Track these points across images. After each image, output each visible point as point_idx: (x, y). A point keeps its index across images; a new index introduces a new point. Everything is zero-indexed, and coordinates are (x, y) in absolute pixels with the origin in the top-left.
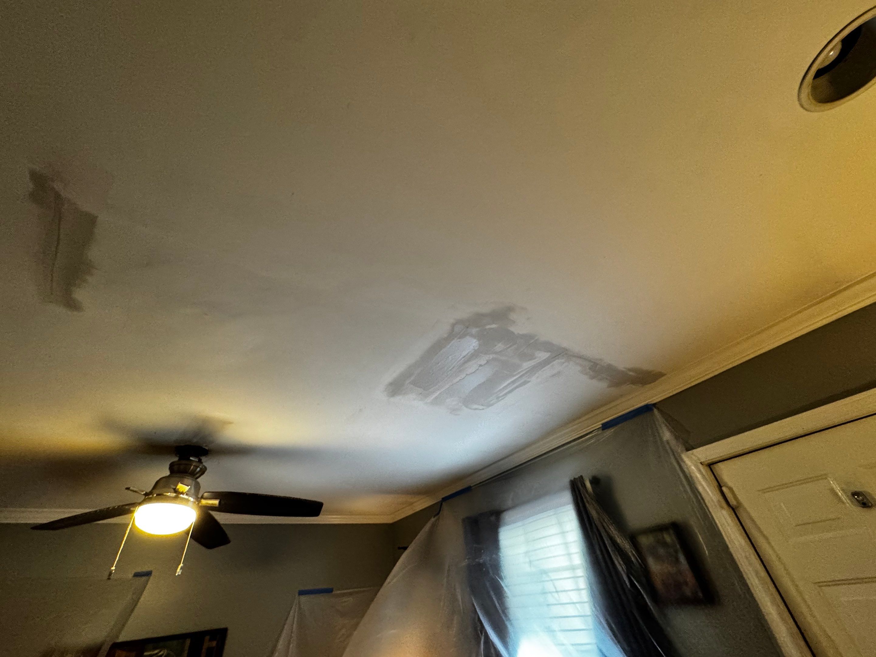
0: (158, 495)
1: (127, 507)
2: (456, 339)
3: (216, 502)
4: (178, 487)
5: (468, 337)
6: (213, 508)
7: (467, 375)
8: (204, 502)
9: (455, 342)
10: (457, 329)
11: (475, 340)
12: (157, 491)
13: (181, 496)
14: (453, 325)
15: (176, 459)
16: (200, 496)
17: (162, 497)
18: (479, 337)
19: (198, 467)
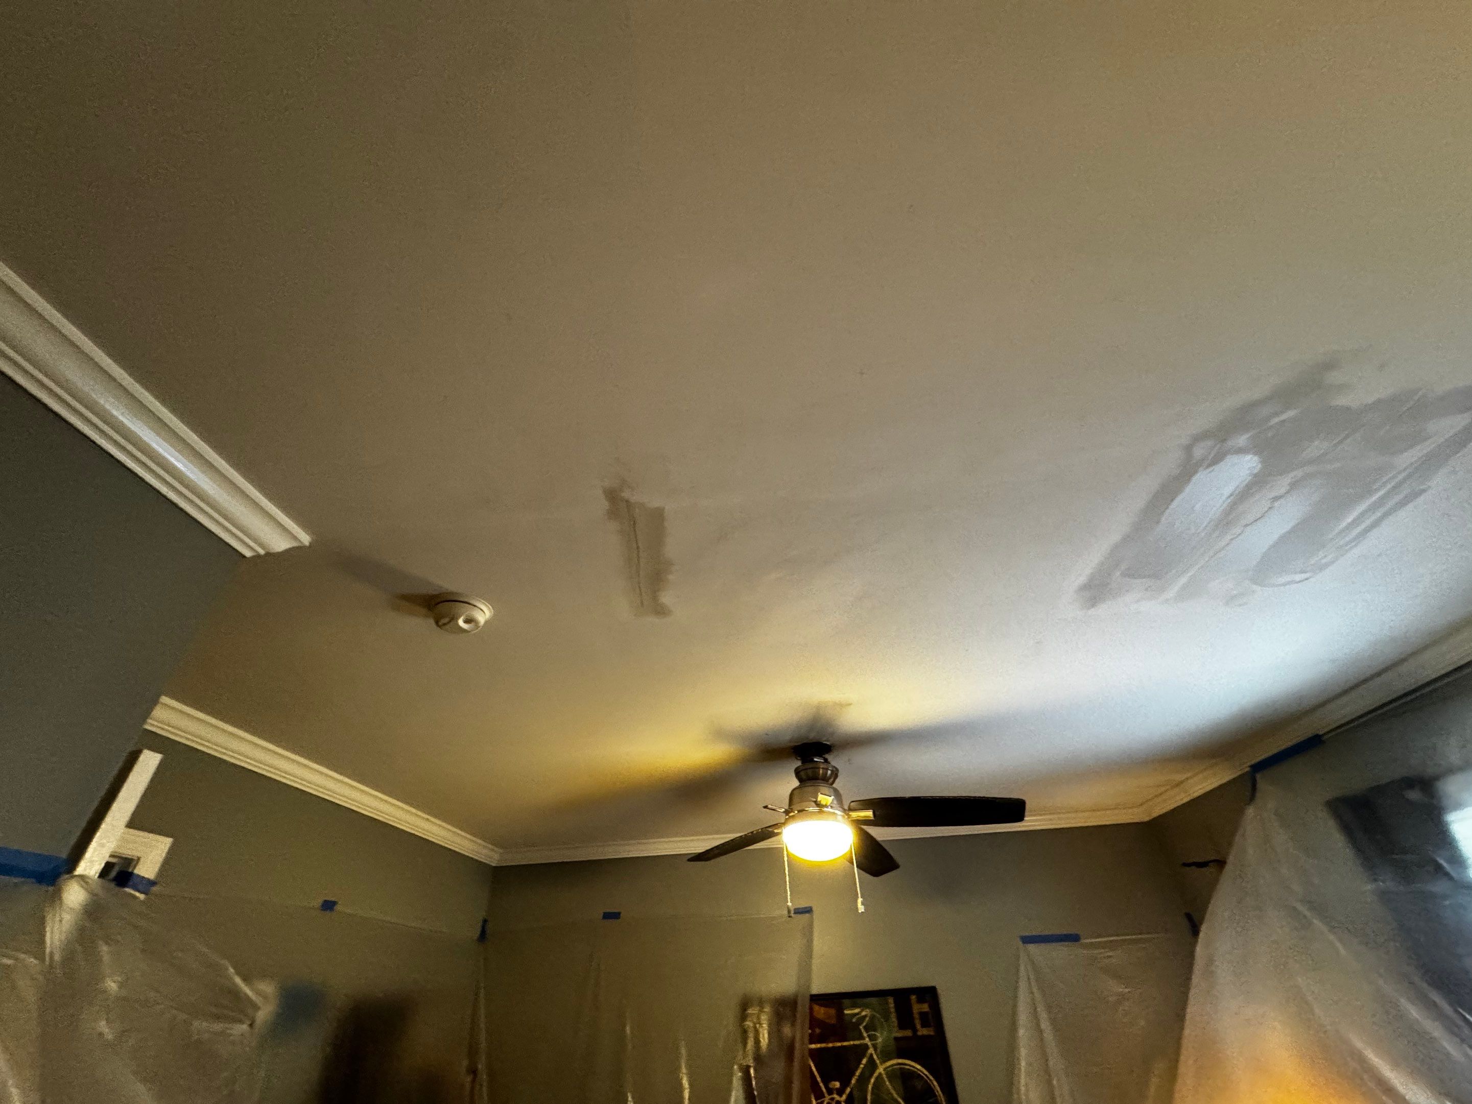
0: (799, 811)
1: (770, 830)
2: (1201, 469)
3: (869, 814)
4: (819, 799)
5: (1229, 457)
6: (867, 822)
7: (1247, 525)
8: (855, 815)
9: (1201, 477)
10: (1198, 452)
11: (1249, 457)
12: (796, 807)
13: (825, 809)
14: (1188, 449)
15: (799, 763)
16: (846, 807)
17: (804, 812)
18: (1256, 448)
19: (827, 769)
